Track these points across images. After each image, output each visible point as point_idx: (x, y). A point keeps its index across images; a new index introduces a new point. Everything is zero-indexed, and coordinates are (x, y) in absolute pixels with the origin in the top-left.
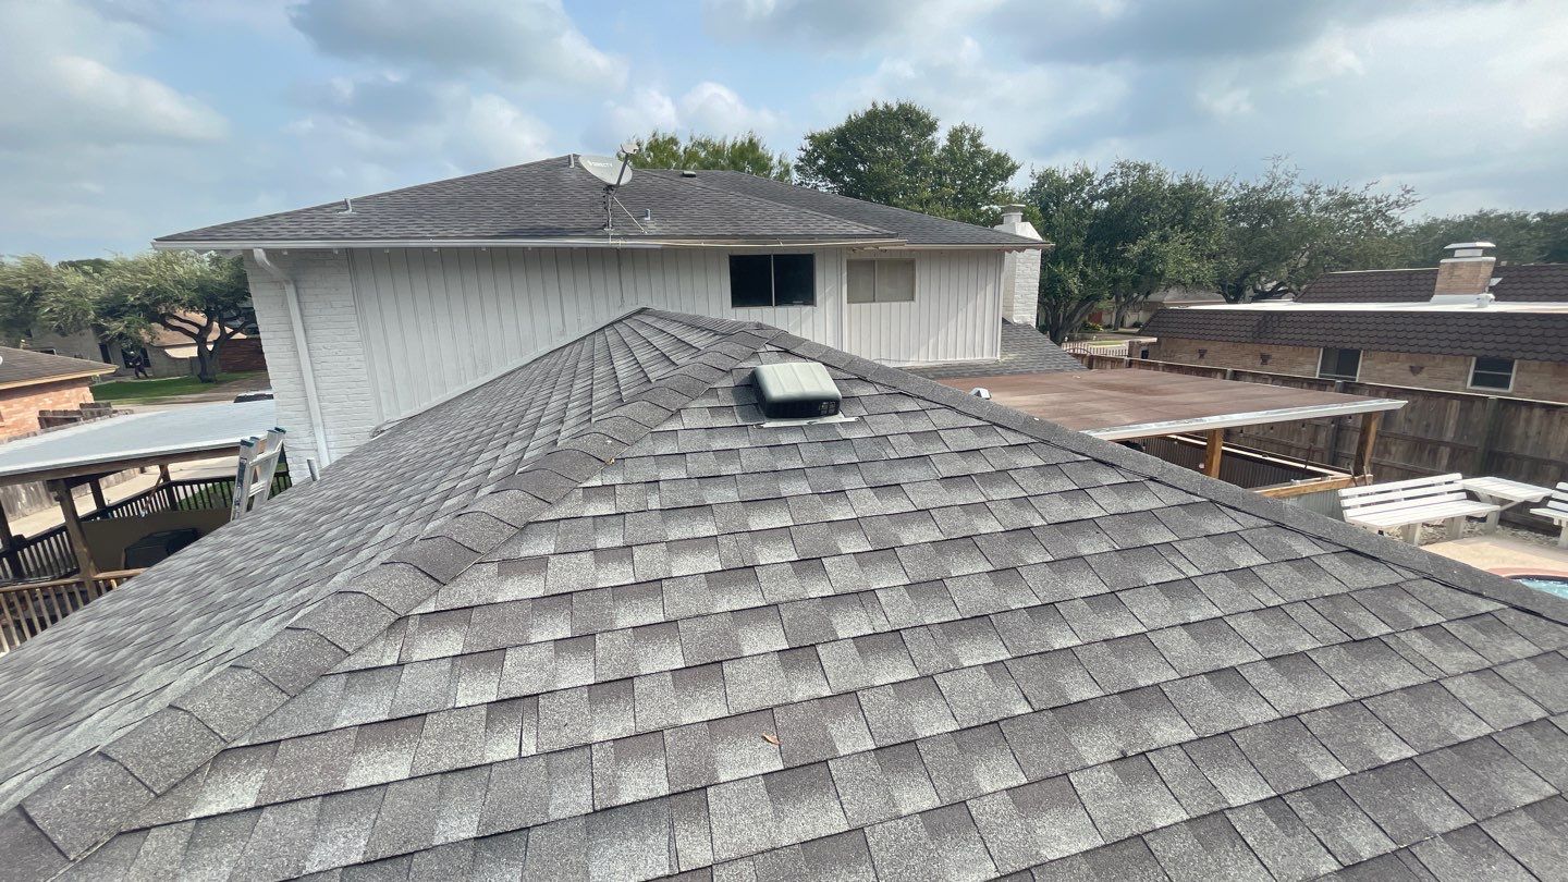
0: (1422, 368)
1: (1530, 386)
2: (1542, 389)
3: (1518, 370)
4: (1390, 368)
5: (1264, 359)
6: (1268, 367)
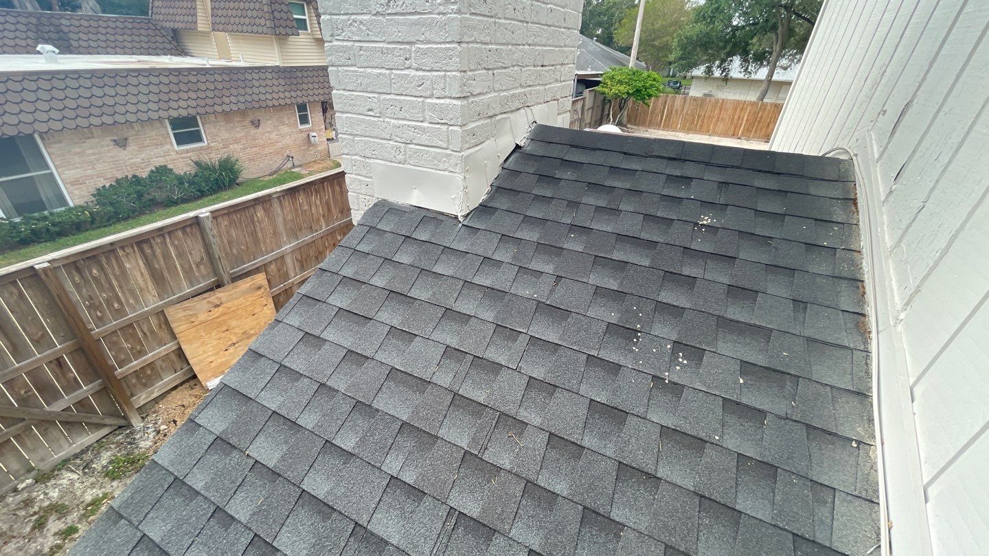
1: (217, 135)
2: (225, 135)
3: (203, 124)
4: (90, 148)
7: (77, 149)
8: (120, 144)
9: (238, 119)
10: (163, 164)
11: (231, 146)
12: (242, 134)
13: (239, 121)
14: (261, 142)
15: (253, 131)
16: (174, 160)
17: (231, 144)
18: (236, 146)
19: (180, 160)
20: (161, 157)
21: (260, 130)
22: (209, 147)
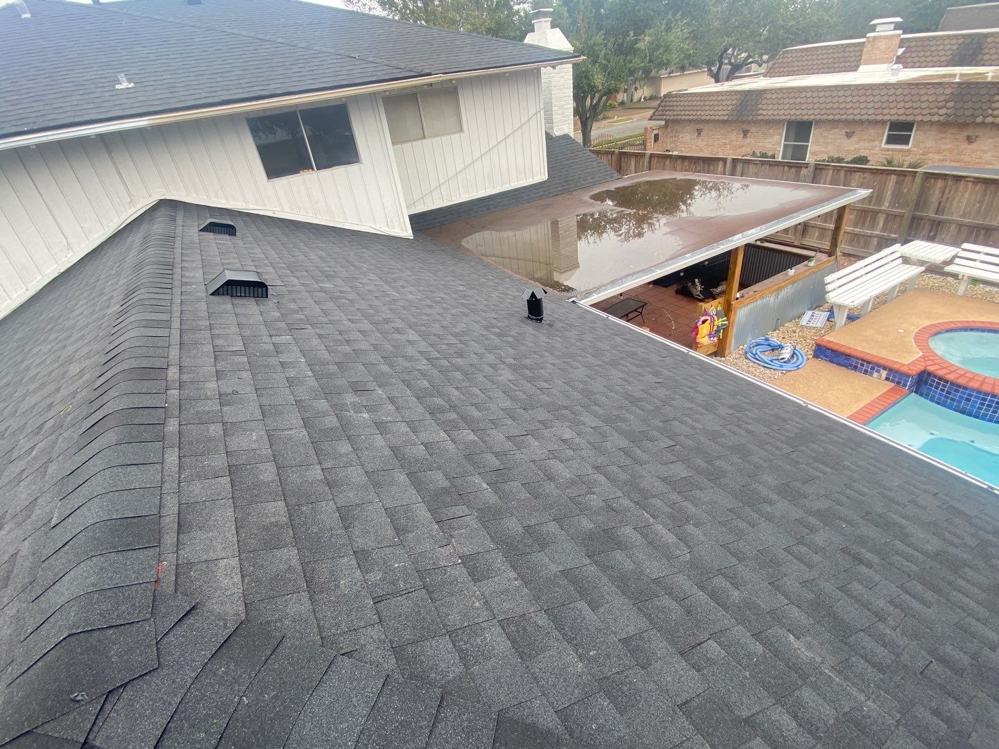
0: (853, 133)
1: (923, 142)
2: (931, 143)
3: (916, 130)
4: (833, 135)
5: (745, 133)
6: (748, 140)
7: (825, 134)
8: (848, 135)
9: (953, 132)
10: (865, 155)
11: (930, 155)
12: (950, 146)
13: (952, 134)
14: (966, 158)
15: (964, 146)
16: (876, 154)
17: (931, 152)
18: (935, 156)
19: (880, 155)
20: (867, 149)
21: (973, 146)
22: (908, 151)
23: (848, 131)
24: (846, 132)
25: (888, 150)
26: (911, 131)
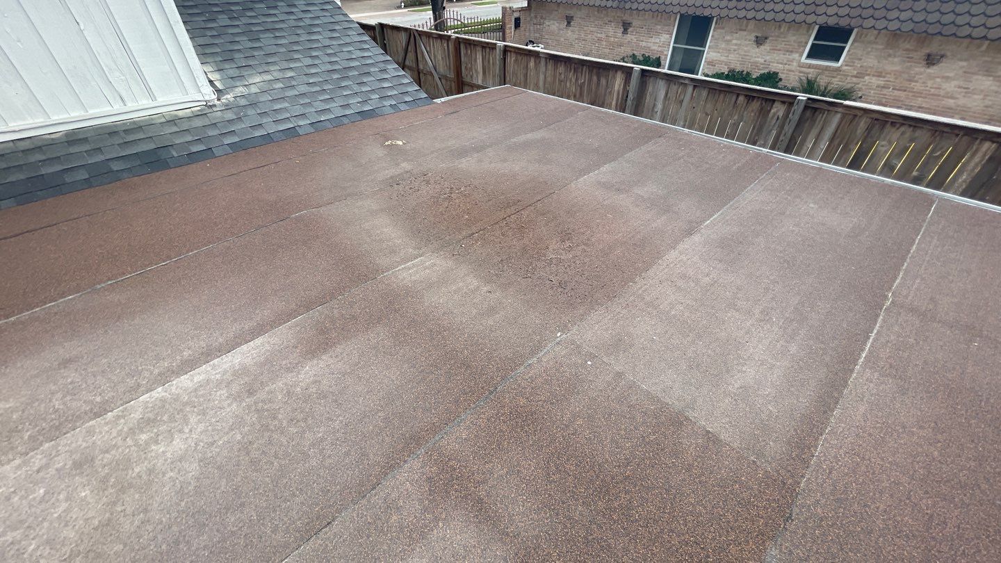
0: (766, 38)
1: (860, 59)
2: (871, 62)
3: (854, 41)
4: (737, 39)
5: (626, 26)
6: (629, 37)
7: (728, 38)
8: (759, 41)
9: (908, 46)
10: (777, 71)
13: (907, 50)
14: (918, 86)
15: (920, 69)
16: (791, 71)
17: (869, 75)
18: (874, 80)
19: (797, 73)
20: (782, 64)
21: (932, 70)
22: (838, 70)
23: (759, 35)
24: (757, 37)
25: (810, 66)
26: (846, 42)
